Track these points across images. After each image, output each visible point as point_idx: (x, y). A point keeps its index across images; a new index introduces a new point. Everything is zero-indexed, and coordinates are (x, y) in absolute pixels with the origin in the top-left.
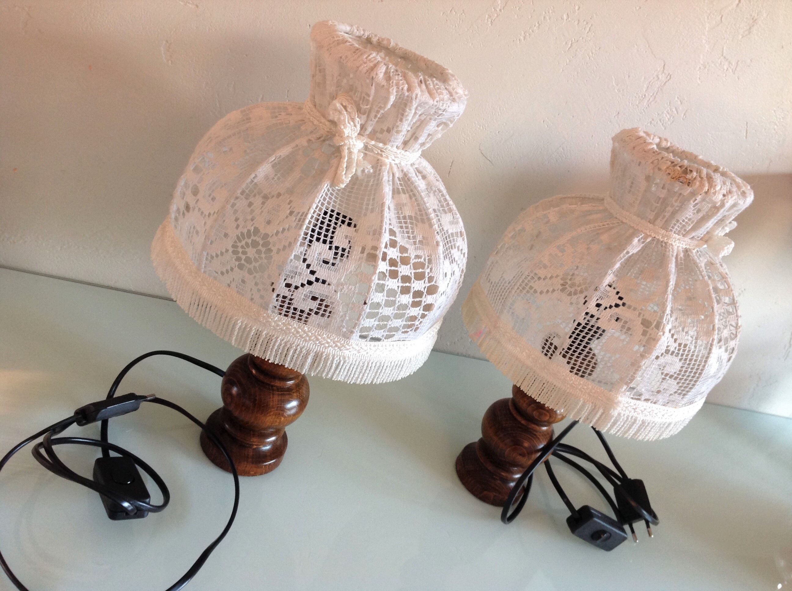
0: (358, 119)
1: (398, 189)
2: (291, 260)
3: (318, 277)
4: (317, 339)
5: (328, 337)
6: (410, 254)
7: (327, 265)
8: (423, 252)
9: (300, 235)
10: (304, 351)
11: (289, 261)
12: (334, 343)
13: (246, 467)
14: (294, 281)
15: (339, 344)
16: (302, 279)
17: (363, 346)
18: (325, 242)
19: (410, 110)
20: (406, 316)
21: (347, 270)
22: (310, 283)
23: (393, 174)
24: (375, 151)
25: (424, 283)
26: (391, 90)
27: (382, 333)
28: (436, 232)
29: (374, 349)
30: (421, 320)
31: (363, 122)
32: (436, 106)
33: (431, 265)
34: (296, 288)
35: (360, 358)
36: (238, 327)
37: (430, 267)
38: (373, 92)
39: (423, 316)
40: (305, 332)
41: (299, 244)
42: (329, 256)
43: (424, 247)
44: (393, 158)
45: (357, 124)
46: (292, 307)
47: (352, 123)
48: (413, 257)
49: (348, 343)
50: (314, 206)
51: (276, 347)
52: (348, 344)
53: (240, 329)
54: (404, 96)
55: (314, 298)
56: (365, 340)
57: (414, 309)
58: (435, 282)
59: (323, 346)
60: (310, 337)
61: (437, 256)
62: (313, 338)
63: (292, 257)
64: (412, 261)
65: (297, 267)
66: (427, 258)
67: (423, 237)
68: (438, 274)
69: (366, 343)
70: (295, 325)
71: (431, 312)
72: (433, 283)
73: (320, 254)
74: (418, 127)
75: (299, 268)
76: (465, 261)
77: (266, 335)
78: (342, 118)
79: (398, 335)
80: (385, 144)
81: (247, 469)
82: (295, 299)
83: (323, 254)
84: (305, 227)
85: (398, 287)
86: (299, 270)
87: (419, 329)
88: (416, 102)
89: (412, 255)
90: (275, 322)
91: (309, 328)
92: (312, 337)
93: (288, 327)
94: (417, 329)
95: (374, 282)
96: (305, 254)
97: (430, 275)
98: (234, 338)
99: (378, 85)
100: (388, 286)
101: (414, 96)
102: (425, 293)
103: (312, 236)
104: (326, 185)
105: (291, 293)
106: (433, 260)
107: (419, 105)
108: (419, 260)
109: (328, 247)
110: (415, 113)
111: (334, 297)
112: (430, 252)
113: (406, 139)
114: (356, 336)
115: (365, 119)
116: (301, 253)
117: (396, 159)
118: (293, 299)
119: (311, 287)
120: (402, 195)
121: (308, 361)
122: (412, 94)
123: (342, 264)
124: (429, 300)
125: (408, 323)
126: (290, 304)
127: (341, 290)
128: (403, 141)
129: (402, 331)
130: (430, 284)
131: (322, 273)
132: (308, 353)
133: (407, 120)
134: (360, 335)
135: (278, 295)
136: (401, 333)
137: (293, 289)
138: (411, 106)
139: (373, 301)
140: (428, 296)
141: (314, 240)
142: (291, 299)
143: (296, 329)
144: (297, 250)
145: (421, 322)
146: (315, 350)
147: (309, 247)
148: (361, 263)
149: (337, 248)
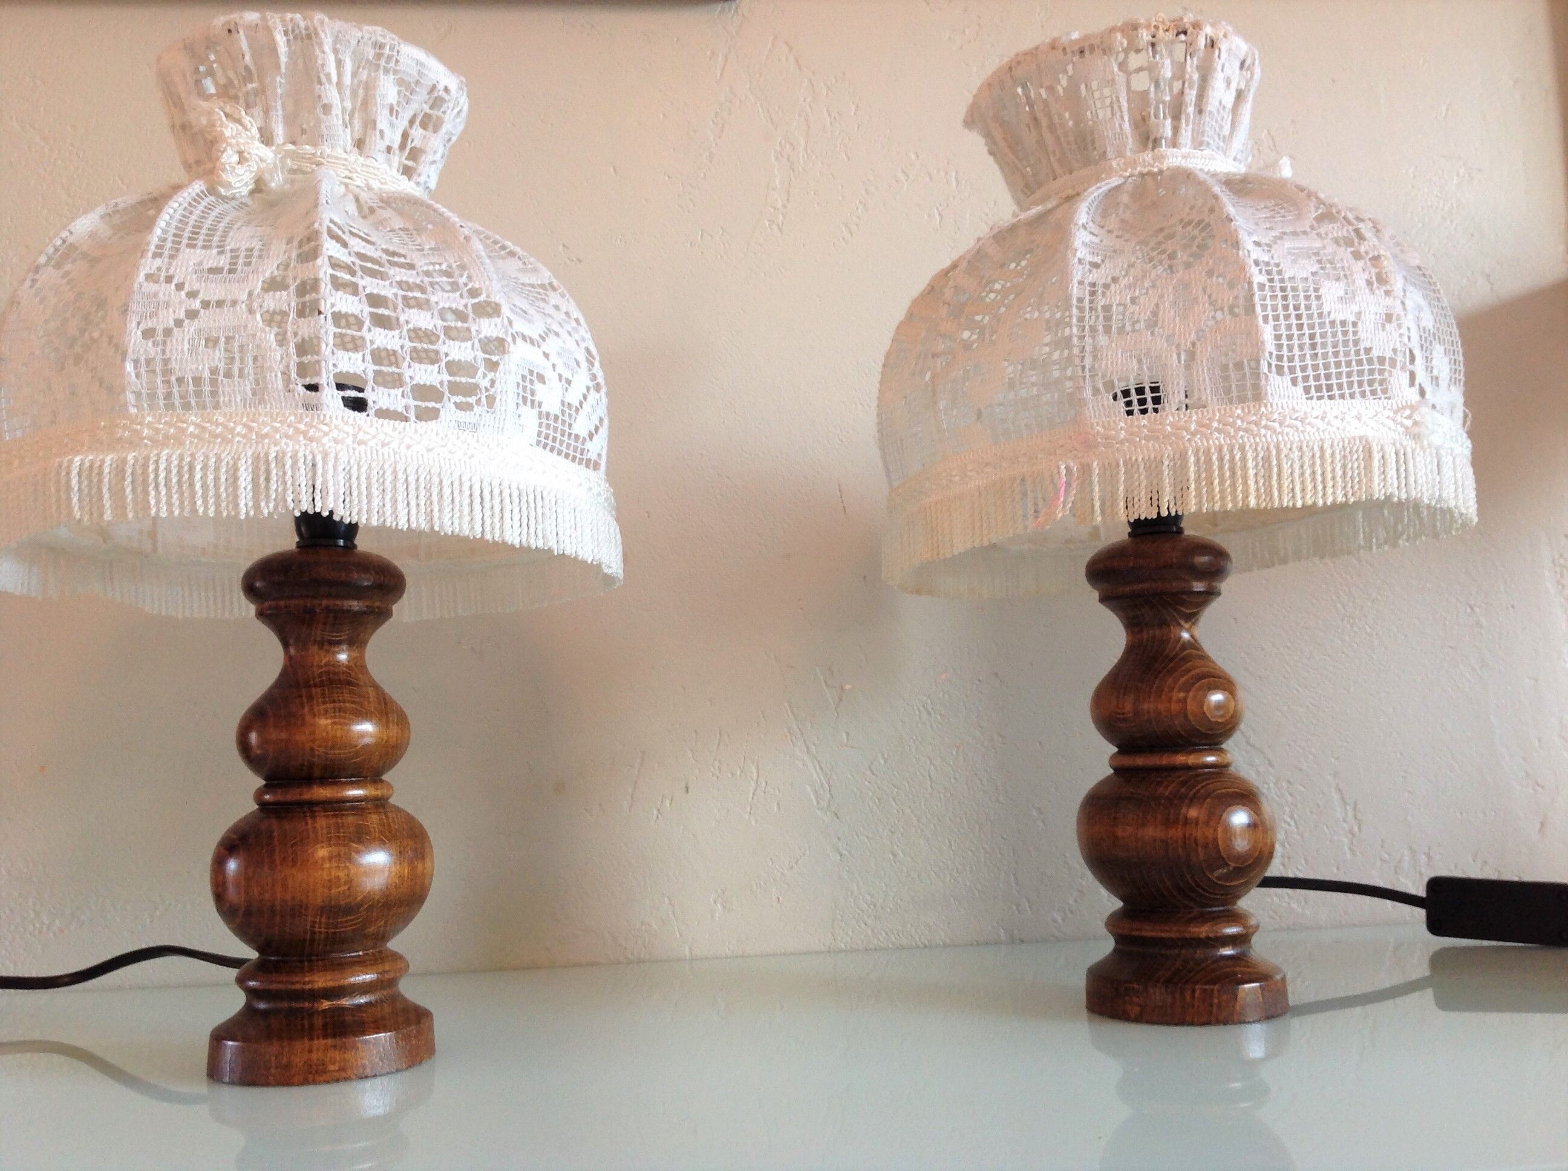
0: (248, 118)
2: (141, 286)
3: (206, 299)
4: (250, 429)
5: (273, 420)
7: (221, 276)
9: (149, 243)
10: (226, 459)
11: (136, 286)
12: (289, 426)
14: (158, 321)
15: (302, 427)
16: (174, 312)
17: (362, 423)
18: (206, 247)
19: (323, 52)
20: (444, 361)
21: (264, 271)
22: (192, 314)
24: (304, 169)
25: (462, 297)
26: (270, 23)
27: (404, 401)
28: (458, 226)
29: (396, 434)
30: (491, 375)
31: (260, 122)
32: (369, 40)
33: (468, 273)
34: (168, 332)
35: (369, 457)
36: (74, 472)
37: (466, 275)
38: (244, 45)
39: (493, 366)
40: (218, 424)
41: (150, 254)
42: (219, 262)
43: (444, 253)
44: (347, 173)
45: (249, 126)
46: (173, 379)
47: (240, 128)
48: (422, 263)
49: (322, 418)
51: (162, 475)
52: (322, 422)
53: (79, 474)
54: (300, 32)
55: (212, 342)
56: (365, 413)
57: (457, 344)
58: (488, 296)
59: (267, 440)
60: (232, 430)
61: (474, 256)
62: (238, 430)
63: (141, 277)
64: (419, 269)
65: (156, 294)
66: (454, 265)
68: (487, 282)
69: (368, 419)
70: (193, 418)
71: (506, 356)
72: (482, 298)
73: (200, 264)
74: (365, 100)
75: (161, 295)
76: (586, 334)
77: (136, 459)
78: (216, 119)
79: (448, 410)
80: (315, 145)
81: (315, 1057)
82: (173, 358)
83: (205, 261)
84: (158, 230)
85: (395, 295)
86: (162, 298)
87: (498, 400)
88: (326, 34)
89: (416, 261)
90: (149, 426)
91: (225, 413)
92: (236, 427)
93: (180, 424)
94: (491, 400)
95: (323, 270)
96: (167, 270)
97: (470, 286)
98: (75, 500)
100: (364, 287)
102: (471, 315)
104: (197, 185)
105: (159, 349)
106: (468, 265)
107: (335, 42)
108: (438, 267)
109: (215, 252)
110: (339, 63)
111: (250, 326)
112: (456, 255)
113: (357, 136)
114: (331, 399)
115: (261, 113)
116: (159, 269)
117: (354, 175)
118: (169, 359)
119: (196, 320)
120: (379, 211)
121: (242, 479)
122: (313, 23)
123: (251, 268)
124: (488, 328)
125: (458, 379)
126: (167, 372)
127: (261, 306)
128: (353, 140)
129: (452, 401)
130: (476, 300)
131: (213, 291)
132: (236, 460)
133: (328, 76)
134: (343, 398)
135: (136, 362)
136: (453, 407)
137: (160, 337)
138: (321, 44)
139: (336, 309)
140: (482, 320)
141: (183, 247)
142: (166, 362)
143: (197, 425)
144: (148, 265)
145: (493, 383)
146: (250, 453)
147: (173, 258)
148: (290, 256)
149: (235, 250)
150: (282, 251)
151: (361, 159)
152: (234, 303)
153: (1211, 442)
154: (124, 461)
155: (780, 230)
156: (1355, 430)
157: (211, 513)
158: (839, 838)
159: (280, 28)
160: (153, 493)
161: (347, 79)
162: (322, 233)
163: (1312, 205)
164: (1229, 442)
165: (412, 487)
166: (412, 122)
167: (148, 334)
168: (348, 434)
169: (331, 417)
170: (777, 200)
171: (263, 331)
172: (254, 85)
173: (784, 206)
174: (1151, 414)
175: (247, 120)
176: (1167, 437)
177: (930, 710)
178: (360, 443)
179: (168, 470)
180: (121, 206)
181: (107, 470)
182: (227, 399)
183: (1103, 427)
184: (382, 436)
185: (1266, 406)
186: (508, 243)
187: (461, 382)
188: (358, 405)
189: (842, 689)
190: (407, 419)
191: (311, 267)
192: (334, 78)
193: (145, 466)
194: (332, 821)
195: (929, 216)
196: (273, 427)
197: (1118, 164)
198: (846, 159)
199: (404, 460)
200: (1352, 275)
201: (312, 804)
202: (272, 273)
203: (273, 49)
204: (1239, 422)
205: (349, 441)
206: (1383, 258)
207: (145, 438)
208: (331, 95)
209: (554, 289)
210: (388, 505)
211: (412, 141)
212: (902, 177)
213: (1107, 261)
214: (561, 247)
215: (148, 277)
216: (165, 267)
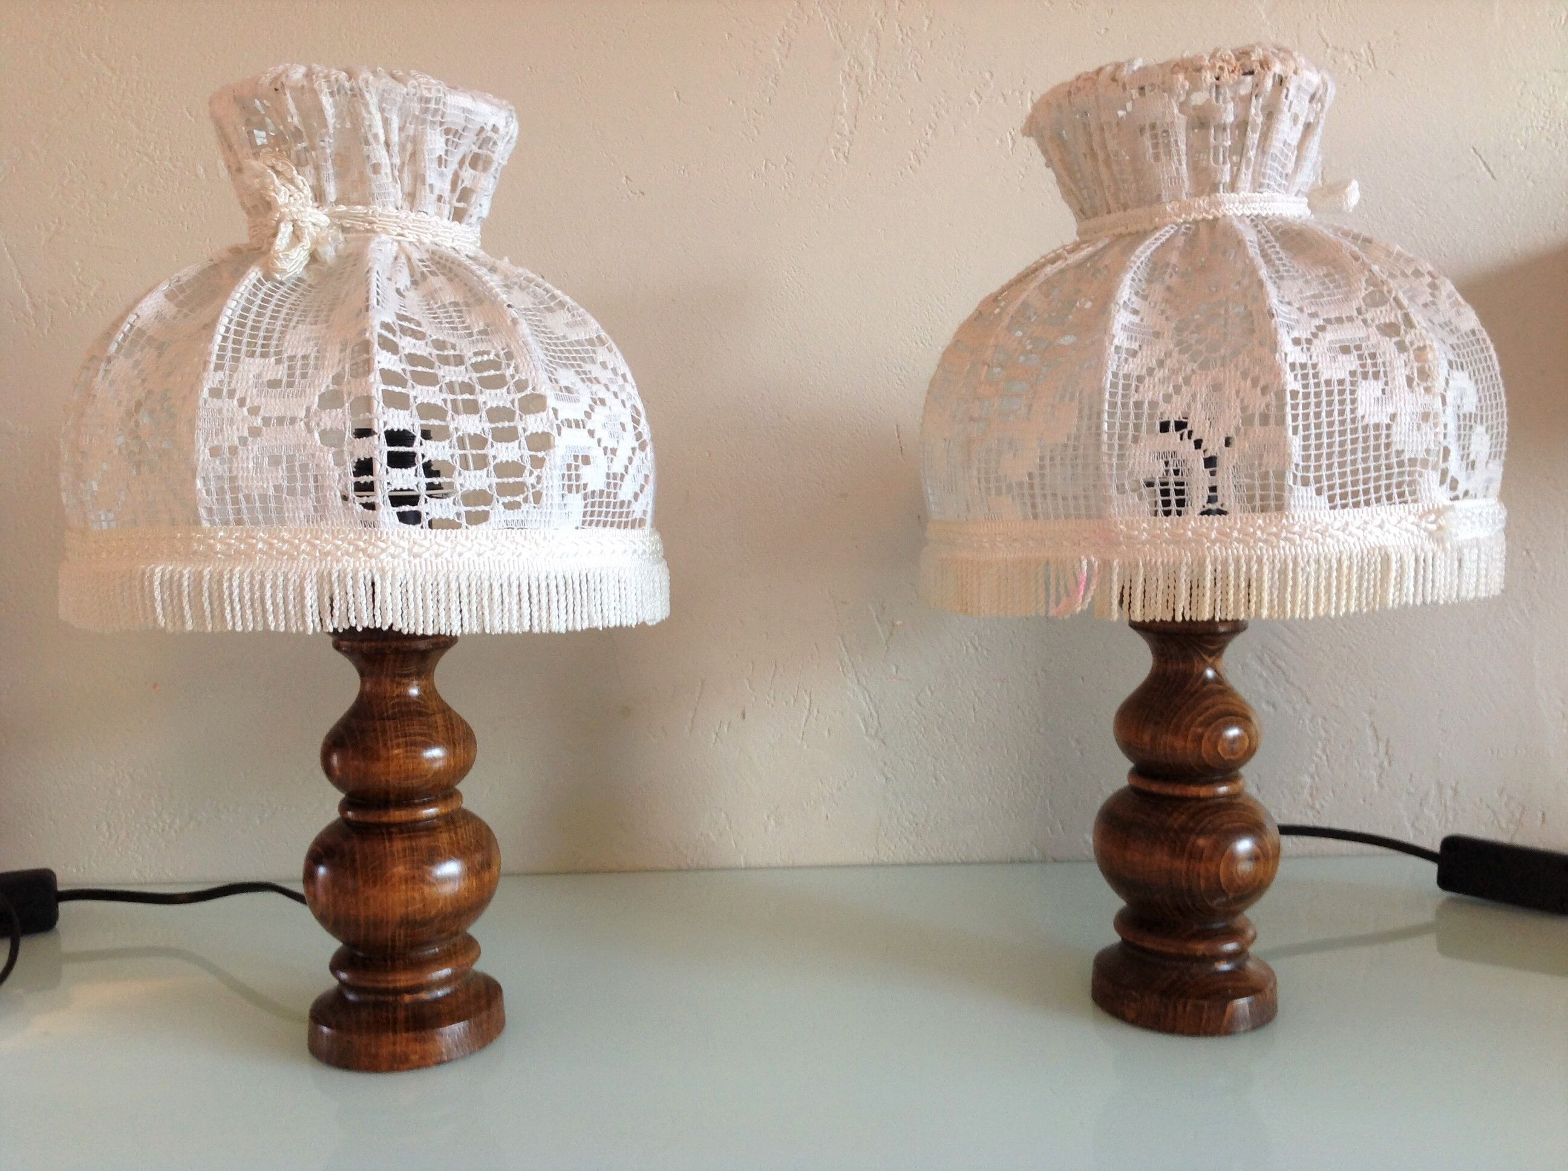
0: (300, 177)
1: (422, 273)
2: (206, 402)
3: (267, 416)
4: (314, 546)
5: (334, 537)
6: (461, 351)
7: (279, 390)
8: (490, 345)
9: (211, 353)
10: (293, 577)
11: (201, 402)
12: (349, 544)
13: (394, 1044)
14: (223, 438)
15: (361, 544)
16: (238, 429)
17: (415, 536)
18: (265, 355)
19: (370, 113)
20: (492, 464)
21: (320, 385)
23: (409, 259)
24: (357, 227)
25: (508, 392)
26: (316, 86)
27: (456, 509)
28: (505, 305)
29: (448, 544)
30: (536, 472)
31: (312, 181)
32: (415, 95)
33: (514, 361)
34: (233, 450)
36: (157, 583)
37: (513, 365)
38: (291, 105)
39: (538, 463)
40: (284, 541)
41: (212, 366)
42: (277, 373)
43: (492, 338)
44: (399, 230)
45: (301, 186)
46: (241, 496)
47: (292, 188)
48: (470, 354)
49: (379, 535)
50: (232, 304)
51: (236, 592)
52: (379, 539)
53: (161, 584)
55: (274, 461)
56: (419, 526)
57: (505, 445)
58: (534, 389)
59: (329, 558)
60: (297, 548)
61: (521, 343)
62: (303, 547)
63: (205, 393)
64: (468, 363)
65: (220, 411)
66: (502, 353)
67: (486, 324)
68: (533, 373)
69: (422, 531)
70: (261, 534)
71: (551, 451)
72: (529, 391)
73: (259, 376)
74: (413, 155)
75: (225, 411)
76: (631, 389)
77: (211, 574)
78: (268, 181)
79: (497, 512)
80: (366, 204)
81: (398, 1049)
82: (240, 476)
83: (265, 373)
84: (218, 338)
85: (445, 401)
86: (226, 414)
87: (544, 495)
88: (372, 96)
89: (465, 351)
90: (222, 541)
91: (291, 530)
92: (301, 544)
93: (250, 541)
94: (538, 497)
95: (375, 386)
96: (229, 383)
97: (516, 378)
98: (159, 609)
99: (293, 89)
100: (415, 398)
101: (362, 84)
102: (518, 412)
103: (236, 351)
104: (253, 274)
105: (226, 467)
106: (515, 354)
107: (382, 100)
108: (486, 357)
109: (273, 361)
110: (386, 122)
111: (309, 444)
112: (504, 341)
113: (407, 189)
114: (387, 514)
115: (313, 171)
116: (221, 382)
117: (406, 232)
118: (236, 477)
119: (259, 439)
120: (432, 279)
121: (308, 598)
122: (357, 83)
123: (308, 380)
124: (534, 424)
125: (505, 480)
126: (234, 490)
127: (318, 425)
128: (403, 193)
129: (501, 502)
130: (523, 394)
131: (274, 406)
132: (303, 579)
133: (376, 136)
134: (399, 514)
135: (205, 479)
136: (502, 508)
137: (227, 455)
138: (366, 105)
139: (389, 428)
140: (528, 416)
141: (242, 355)
142: (233, 479)
143: (265, 542)
144: (212, 379)
145: (539, 478)
146: (315, 570)
147: (234, 370)
148: (343, 368)
149: (292, 358)
150: (337, 361)
151: (413, 215)
152: (293, 421)
153: (1230, 551)
154: (200, 574)
155: (846, 158)
156: (1375, 538)
157: (282, 629)
158: (885, 764)
159: (326, 90)
160: (228, 609)
161: (395, 138)
162: (373, 344)
163: (1363, 279)
164: (1247, 553)
165: (465, 592)
166: (461, 163)
167: (215, 452)
168: (403, 548)
169: (387, 533)
170: (843, 125)
171: (321, 450)
172: (304, 145)
173: (851, 133)
174: (1174, 517)
175: (299, 179)
176: (1188, 541)
177: (977, 644)
178: (415, 556)
179: (241, 587)
180: (185, 279)
181: (186, 584)
182: (291, 515)
183: (1127, 526)
184: (435, 548)
185: (1287, 517)
186: (558, 292)
187: (508, 483)
188: (413, 518)
189: (894, 625)
190: (459, 526)
191: (363, 383)
192: (382, 138)
193: (220, 583)
194: (407, 844)
195: (1001, 140)
196: (334, 544)
197: (1173, 209)
198: (917, 80)
199: (456, 568)
200: (1392, 371)
201: (389, 825)
202: (328, 386)
203: (321, 110)
204: (1259, 533)
205: (405, 555)
206: (1428, 349)
207: (218, 553)
208: (380, 154)
209: (602, 342)
210: (443, 614)
211: (463, 181)
212: (974, 98)
213: (1145, 347)
214: (624, 180)
215: (216, 393)
216: (226, 380)
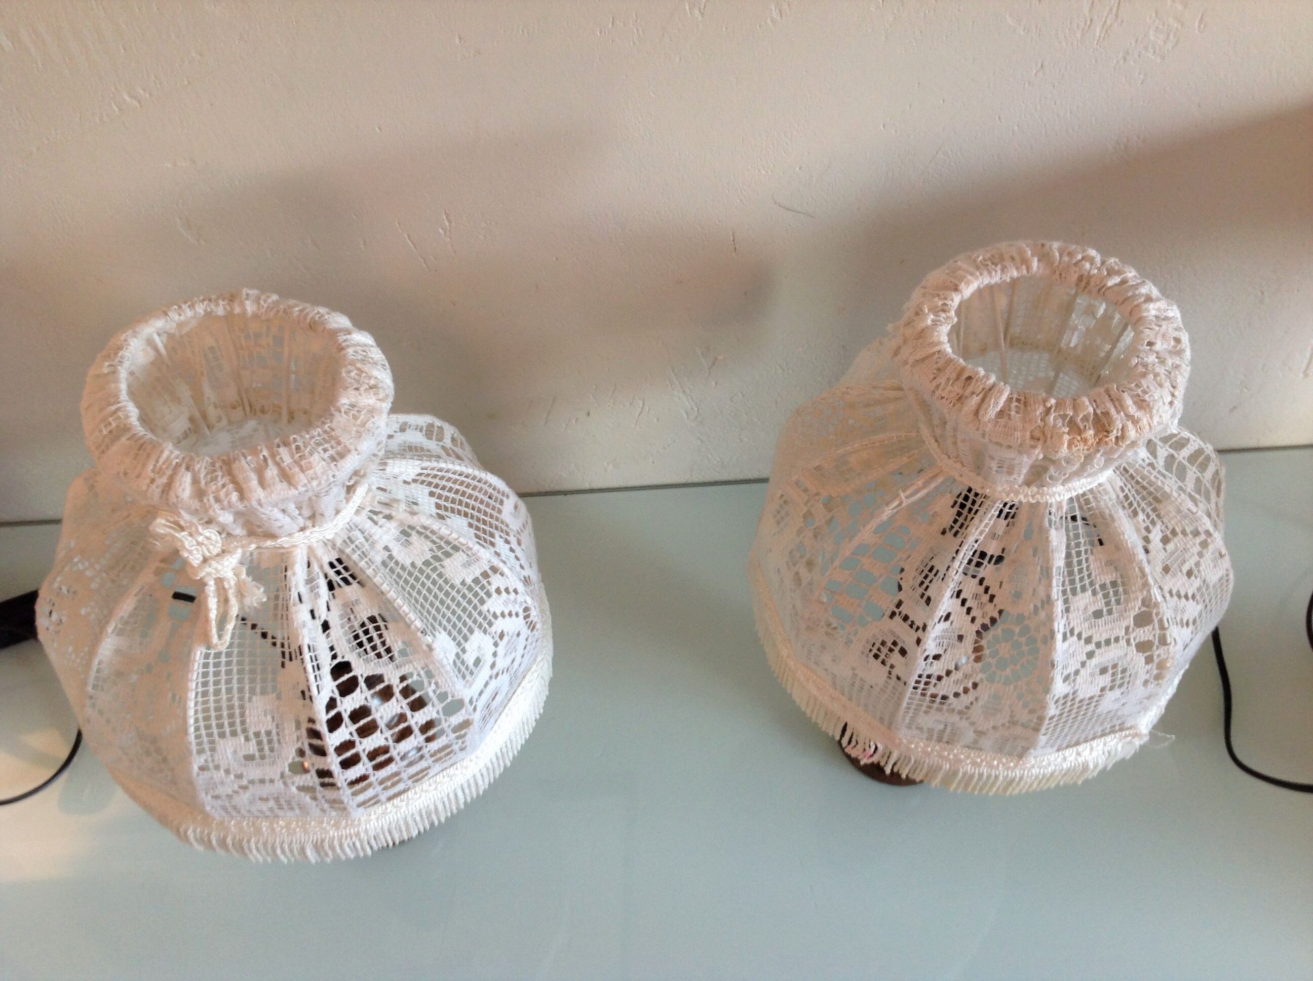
2: (198, 773)
3: (251, 779)
6: (389, 680)
7: (255, 761)
8: (411, 666)
9: (190, 743)
10: (295, 846)
11: (195, 775)
15: (341, 825)
16: (230, 786)
18: (234, 734)
20: (428, 755)
21: (287, 759)
22: (244, 788)
25: (434, 707)
27: (403, 786)
28: (419, 634)
29: (403, 803)
30: (461, 740)
33: (434, 679)
37: (433, 682)
42: (250, 749)
43: (411, 657)
45: (209, 535)
47: (201, 538)
48: (395, 682)
49: (352, 820)
50: (192, 695)
52: (354, 821)
55: (263, 799)
56: (379, 806)
57: (436, 741)
58: (453, 697)
61: (437, 664)
63: (196, 770)
64: (397, 689)
65: (212, 777)
66: (422, 673)
67: (404, 642)
68: (451, 685)
69: (383, 807)
72: (449, 700)
73: (235, 752)
75: (215, 778)
78: (179, 543)
79: (436, 769)
82: (239, 805)
83: (238, 750)
84: (192, 730)
85: (386, 738)
86: (217, 780)
87: (469, 746)
89: (392, 680)
90: (234, 825)
92: (296, 828)
94: (463, 749)
95: (333, 763)
96: (213, 761)
97: (438, 692)
100: (364, 750)
102: (443, 717)
103: (210, 735)
104: (199, 653)
105: (227, 802)
106: (433, 671)
108: (410, 681)
109: (243, 739)
111: (289, 793)
112: (423, 662)
114: (356, 810)
116: (206, 761)
119: (248, 790)
123: (276, 753)
124: (456, 719)
125: (439, 755)
127: (293, 782)
130: (445, 703)
131: (254, 772)
137: (225, 798)
140: (451, 717)
141: (216, 737)
144: (197, 761)
145: (464, 741)
147: (213, 750)
148: (303, 743)
149: (257, 734)
152: (272, 780)
158: (701, 434)
167: (216, 797)
169: (359, 816)
171: (300, 795)
177: (784, 367)
178: (381, 819)
184: (395, 809)
189: (716, 359)
202: (294, 758)
204: (1001, 765)
215: (202, 769)
216: (210, 759)
